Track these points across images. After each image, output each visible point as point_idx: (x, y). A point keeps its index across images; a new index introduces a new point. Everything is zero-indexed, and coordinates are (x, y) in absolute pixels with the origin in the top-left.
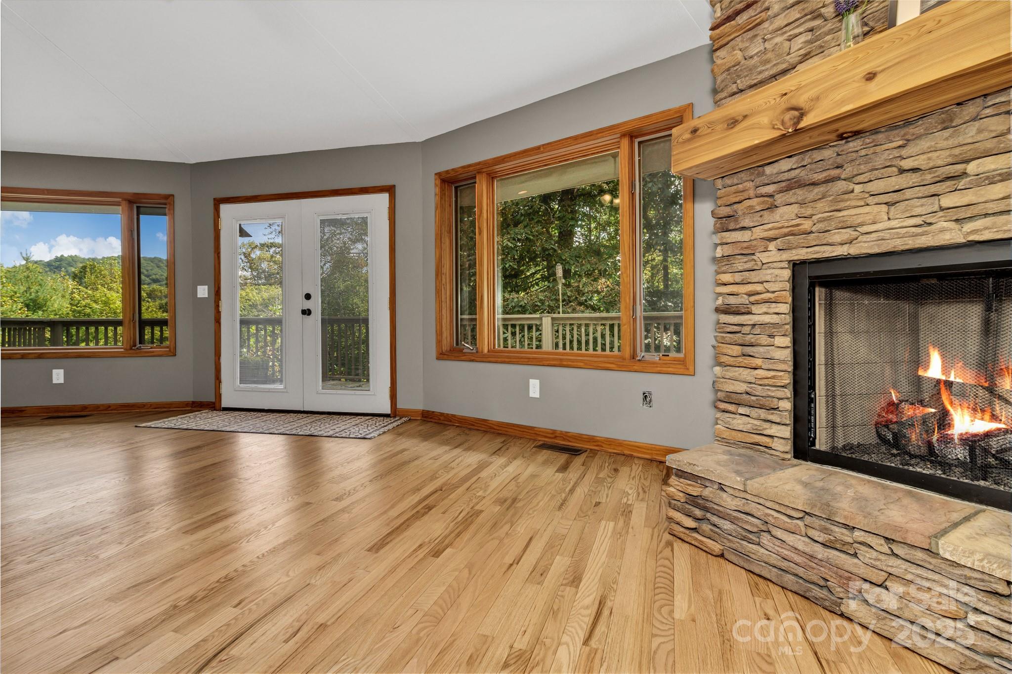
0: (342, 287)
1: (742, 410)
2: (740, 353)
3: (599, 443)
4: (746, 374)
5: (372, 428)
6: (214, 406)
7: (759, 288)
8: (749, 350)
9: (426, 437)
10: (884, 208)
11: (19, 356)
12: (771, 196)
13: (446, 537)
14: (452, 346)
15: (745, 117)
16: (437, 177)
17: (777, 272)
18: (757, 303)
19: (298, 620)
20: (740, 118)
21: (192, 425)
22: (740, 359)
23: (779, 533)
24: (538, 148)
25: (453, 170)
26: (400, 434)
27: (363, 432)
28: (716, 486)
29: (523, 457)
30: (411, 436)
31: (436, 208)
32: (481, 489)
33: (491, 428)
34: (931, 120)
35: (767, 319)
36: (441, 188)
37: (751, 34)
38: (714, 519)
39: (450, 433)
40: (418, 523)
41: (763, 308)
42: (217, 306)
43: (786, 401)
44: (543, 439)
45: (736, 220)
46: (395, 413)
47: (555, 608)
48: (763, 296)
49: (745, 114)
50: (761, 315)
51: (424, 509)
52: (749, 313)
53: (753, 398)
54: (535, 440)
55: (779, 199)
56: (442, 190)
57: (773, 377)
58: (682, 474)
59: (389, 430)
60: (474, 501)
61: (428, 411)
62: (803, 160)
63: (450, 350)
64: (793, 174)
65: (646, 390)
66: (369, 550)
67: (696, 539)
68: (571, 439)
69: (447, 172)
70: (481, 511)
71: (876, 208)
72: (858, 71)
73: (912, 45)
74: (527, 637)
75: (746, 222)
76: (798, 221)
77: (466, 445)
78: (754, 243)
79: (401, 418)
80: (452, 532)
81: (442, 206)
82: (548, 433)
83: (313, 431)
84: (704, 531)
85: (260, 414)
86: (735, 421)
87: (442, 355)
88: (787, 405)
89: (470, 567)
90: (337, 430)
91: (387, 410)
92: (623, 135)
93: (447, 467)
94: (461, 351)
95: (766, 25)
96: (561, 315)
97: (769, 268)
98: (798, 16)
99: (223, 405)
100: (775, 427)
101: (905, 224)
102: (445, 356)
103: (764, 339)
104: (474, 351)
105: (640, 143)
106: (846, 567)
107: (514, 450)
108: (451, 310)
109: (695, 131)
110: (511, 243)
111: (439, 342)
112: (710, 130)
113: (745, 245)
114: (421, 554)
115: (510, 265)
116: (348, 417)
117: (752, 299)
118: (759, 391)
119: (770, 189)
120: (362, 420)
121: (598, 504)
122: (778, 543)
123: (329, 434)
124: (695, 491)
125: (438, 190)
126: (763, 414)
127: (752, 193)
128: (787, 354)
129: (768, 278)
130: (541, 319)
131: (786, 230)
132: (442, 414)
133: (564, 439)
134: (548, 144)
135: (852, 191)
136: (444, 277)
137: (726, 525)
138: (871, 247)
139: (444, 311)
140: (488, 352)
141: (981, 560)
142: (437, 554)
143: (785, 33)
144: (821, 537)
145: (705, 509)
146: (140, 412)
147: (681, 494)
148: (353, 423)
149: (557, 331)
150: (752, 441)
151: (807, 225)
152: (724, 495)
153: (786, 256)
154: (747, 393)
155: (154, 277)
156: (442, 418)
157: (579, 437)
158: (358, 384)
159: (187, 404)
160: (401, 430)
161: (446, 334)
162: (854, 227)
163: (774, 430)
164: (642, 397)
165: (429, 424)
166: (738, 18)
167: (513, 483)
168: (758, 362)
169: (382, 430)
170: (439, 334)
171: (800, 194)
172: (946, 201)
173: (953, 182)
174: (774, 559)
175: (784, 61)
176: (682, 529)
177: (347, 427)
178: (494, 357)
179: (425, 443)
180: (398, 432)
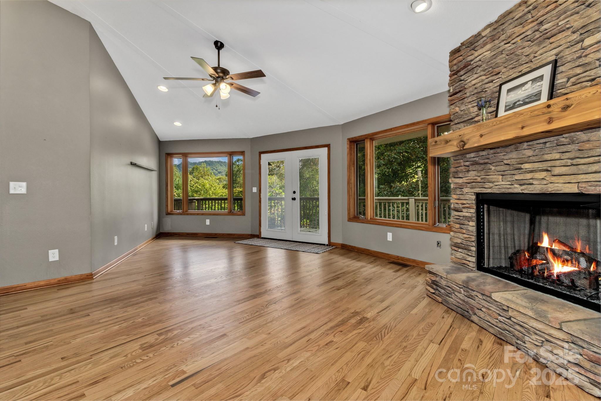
0: (308, 176)
1: (460, 250)
2: (459, 227)
3: (417, 263)
4: (461, 236)
5: (320, 249)
6: (258, 236)
7: (465, 202)
8: (462, 226)
9: (342, 255)
10: (501, 177)
11: (196, 214)
12: (468, 166)
13: (342, 286)
14: (354, 215)
15: (450, 141)
16: (348, 140)
17: (471, 196)
18: (464, 208)
19: (298, 297)
20: (448, 141)
21: (253, 243)
22: (459, 230)
23: (456, 293)
24: (391, 129)
25: (355, 137)
26: (331, 253)
27: (316, 251)
28: (440, 277)
29: (381, 266)
30: (337, 254)
31: (348, 154)
32: (359, 274)
33: (371, 253)
35: (467, 214)
36: (350, 145)
37: (461, 102)
38: (440, 289)
39: (352, 254)
40: (334, 281)
41: (466, 210)
42: (260, 196)
43: (474, 247)
44: (393, 260)
45: (457, 174)
46: (330, 244)
47: (372, 306)
48: (466, 205)
49: (450, 139)
51: (336, 278)
52: (462, 212)
53: (463, 245)
54: (389, 260)
55: (471, 168)
56: (350, 146)
57: (469, 238)
58: (430, 272)
59: (327, 251)
60: (355, 278)
61: (344, 244)
63: (354, 217)
64: (475, 159)
65: (438, 240)
66: (317, 286)
67: (434, 297)
68: (405, 261)
69: (352, 138)
70: (357, 281)
71: (498, 177)
72: (479, 133)
73: (491, 129)
74: (360, 310)
75: (460, 175)
76: (476, 178)
77: (357, 259)
78: (463, 184)
79: (332, 246)
80: (345, 285)
81: (351, 154)
82: (395, 257)
83: (297, 249)
84: (436, 294)
85: (276, 241)
86: (457, 254)
87: (350, 220)
88: (474, 249)
89: (348, 294)
90: (306, 249)
91: (326, 242)
92: (429, 124)
93: (348, 266)
94: (358, 218)
95: (466, 100)
96: (420, 198)
97: (468, 194)
98: (476, 99)
99: (262, 236)
100: (470, 257)
101: (506, 184)
102: (351, 220)
103: (467, 222)
104: (364, 218)
105: (437, 126)
106: (472, 304)
107: (378, 263)
108: (354, 199)
109: (436, 142)
110: (397, 155)
111: (349, 214)
112: (440, 143)
113: (460, 184)
114: (333, 289)
115: (396, 168)
116: (310, 244)
117: (463, 206)
118: (464, 242)
119: (467, 163)
120: (316, 246)
121: (404, 284)
122: (456, 297)
123: (303, 250)
124: (434, 278)
125: (348, 146)
126: (466, 251)
127: (462, 164)
128: (474, 229)
129: (467, 198)
130: (408, 199)
131: (472, 181)
132: (350, 246)
133: (402, 260)
134: (395, 128)
135: (491, 169)
136: (351, 185)
137: (442, 291)
138: (496, 191)
139: (351, 200)
140: (370, 219)
141: (500, 299)
142: (338, 290)
143: (472, 104)
144: (467, 294)
145: (437, 285)
146: (233, 237)
147: (430, 280)
148: (312, 247)
149: (418, 206)
150: (463, 262)
151: (479, 179)
152: (442, 280)
153: (472, 190)
154: (461, 243)
155: (219, 170)
156: (350, 248)
157: (409, 260)
158: (315, 230)
159: (249, 235)
160: (332, 252)
161: (352, 210)
162: (493, 182)
163: (470, 259)
164: (436, 243)
165: (344, 250)
166: (457, 95)
167: (373, 274)
168: (464, 231)
169: (324, 251)
170: (349, 210)
171: (477, 167)
172: (517, 177)
173: (519, 171)
174: (455, 302)
175: (471, 116)
176: (430, 293)
177: (310, 248)
178: (373, 222)
179: (341, 257)
180: (330, 252)
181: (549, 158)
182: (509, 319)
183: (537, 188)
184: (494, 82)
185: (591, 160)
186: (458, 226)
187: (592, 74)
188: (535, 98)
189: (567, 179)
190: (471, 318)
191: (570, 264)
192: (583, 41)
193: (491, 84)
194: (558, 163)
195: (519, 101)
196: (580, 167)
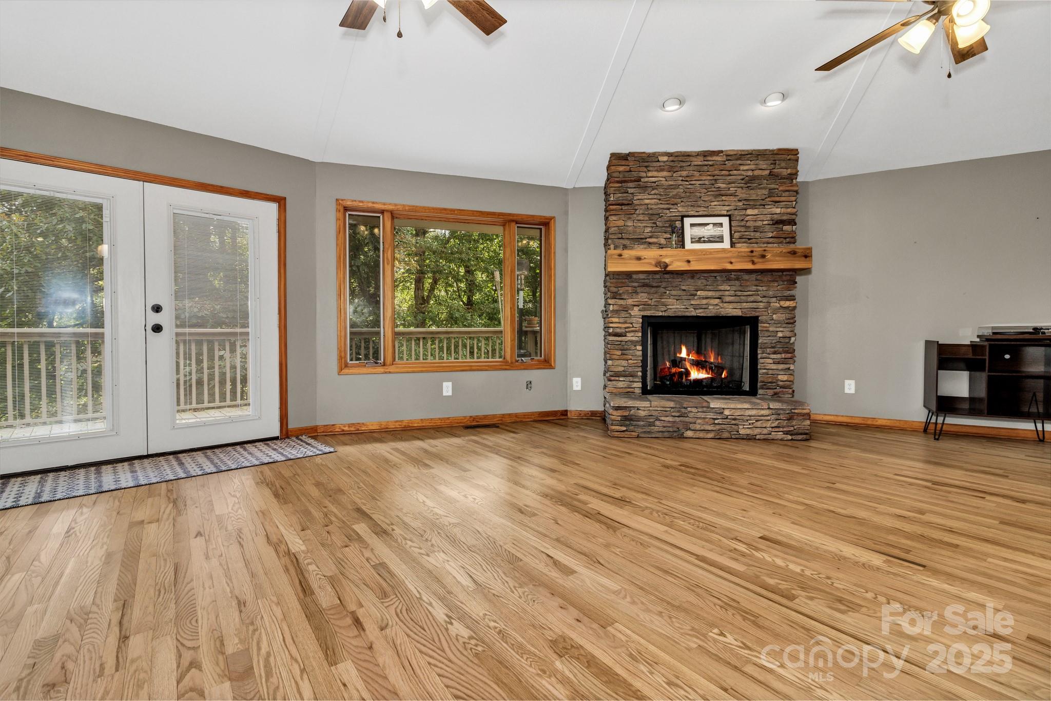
1: (621, 379)
4: (624, 363)
5: (305, 447)
7: (629, 325)
8: (625, 352)
10: (676, 301)
12: (635, 287)
14: (347, 362)
15: (645, 258)
16: (339, 202)
17: (638, 319)
18: (629, 332)
22: (621, 357)
23: (663, 418)
34: (689, 275)
35: (634, 339)
37: (628, 216)
38: (635, 423)
41: (632, 334)
45: (620, 295)
46: (287, 434)
48: (630, 329)
50: (630, 337)
52: (626, 336)
53: (626, 374)
55: (639, 290)
57: (636, 363)
61: (326, 426)
62: (649, 276)
65: (529, 380)
67: (626, 435)
71: (672, 300)
72: (684, 258)
73: (699, 257)
75: (625, 296)
76: (646, 300)
78: (629, 306)
81: (343, 234)
84: (630, 430)
86: (619, 384)
87: (344, 371)
88: (638, 374)
91: (276, 432)
95: (635, 216)
97: (634, 317)
100: (635, 384)
101: (681, 308)
102: (348, 371)
103: (633, 348)
104: (380, 364)
105: (517, 226)
111: (341, 358)
112: (629, 258)
113: (624, 306)
117: (627, 330)
118: (628, 369)
119: (636, 284)
122: (662, 422)
126: (630, 379)
127: (628, 284)
128: (640, 353)
129: (633, 322)
131: (642, 303)
135: (666, 293)
137: (640, 424)
140: (392, 364)
144: (677, 414)
145: (631, 420)
147: (620, 417)
150: (627, 391)
151: (650, 302)
153: (641, 313)
154: (624, 371)
156: (346, 429)
162: (667, 306)
166: (622, 206)
168: (629, 357)
169: (320, 446)
170: (342, 350)
171: (647, 289)
172: (693, 302)
173: (693, 297)
174: (661, 429)
176: (620, 433)
181: (723, 289)
182: (727, 418)
183: (712, 311)
184: (671, 210)
185: (749, 293)
186: (619, 353)
187: (752, 235)
188: (718, 240)
189: (735, 305)
190: (685, 435)
191: (704, 371)
192: (746, 210)
193: (668, 211)
194: (727, 293)
195: (704, 237)
196: (741, 297)
